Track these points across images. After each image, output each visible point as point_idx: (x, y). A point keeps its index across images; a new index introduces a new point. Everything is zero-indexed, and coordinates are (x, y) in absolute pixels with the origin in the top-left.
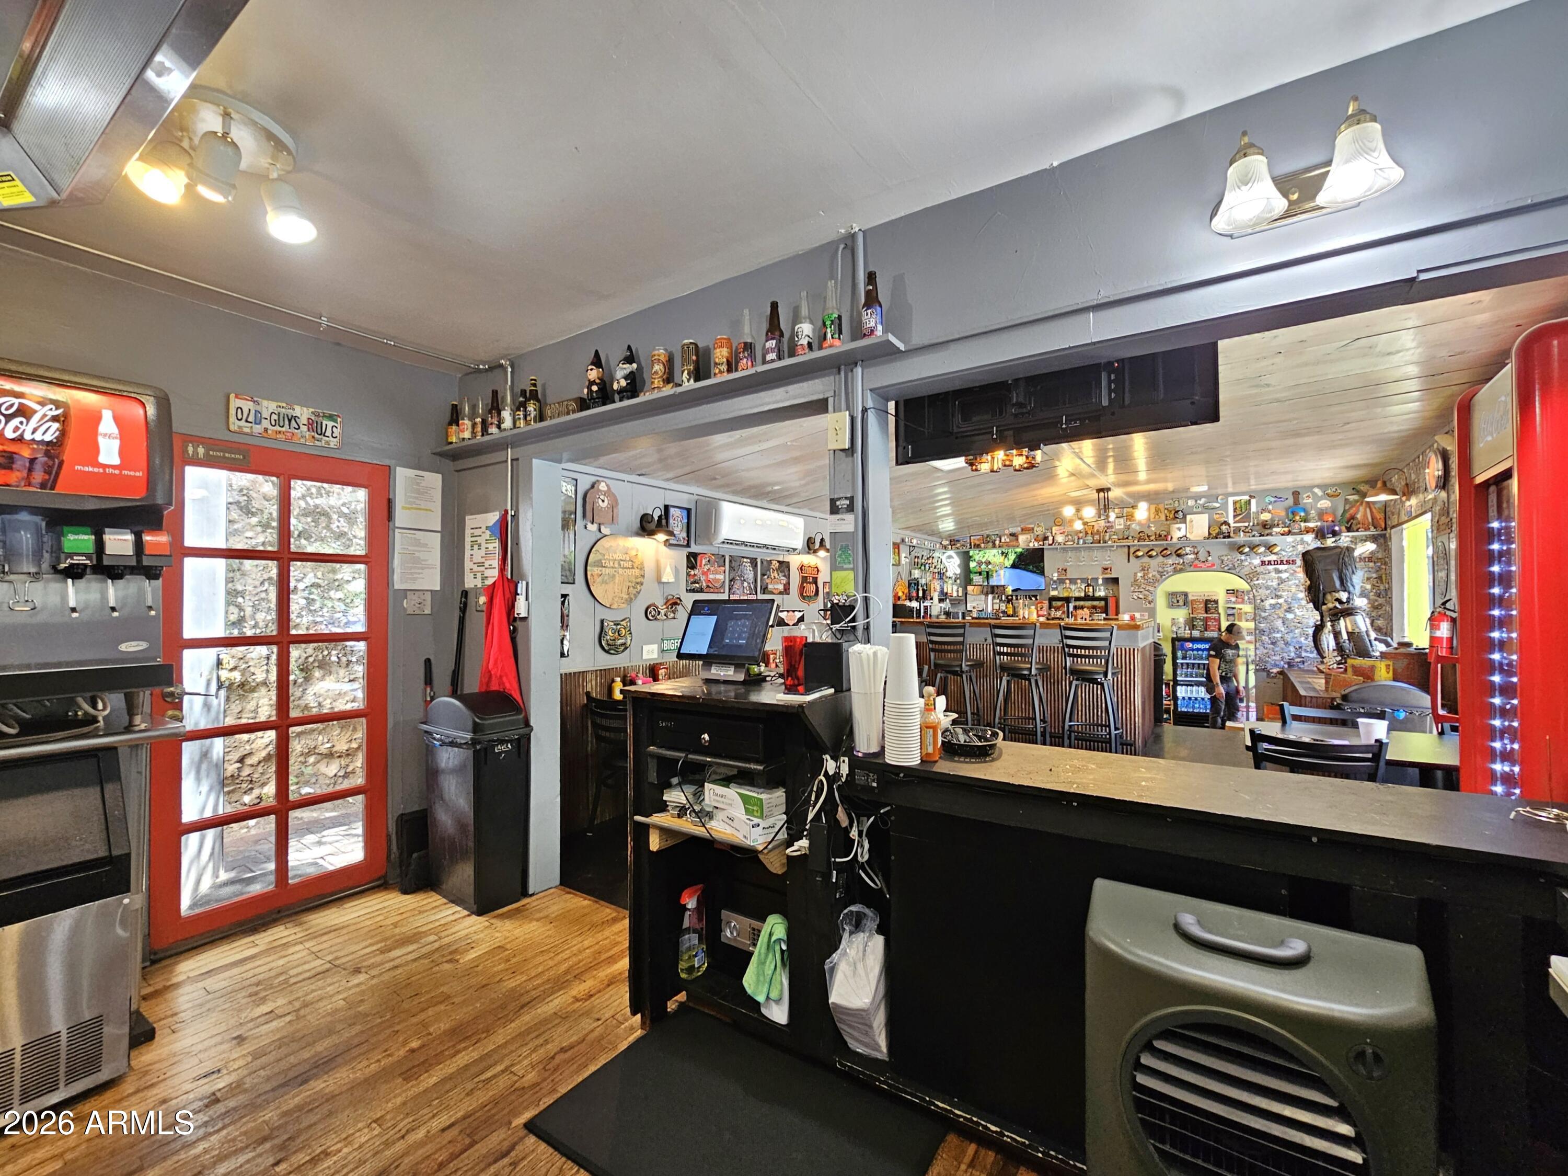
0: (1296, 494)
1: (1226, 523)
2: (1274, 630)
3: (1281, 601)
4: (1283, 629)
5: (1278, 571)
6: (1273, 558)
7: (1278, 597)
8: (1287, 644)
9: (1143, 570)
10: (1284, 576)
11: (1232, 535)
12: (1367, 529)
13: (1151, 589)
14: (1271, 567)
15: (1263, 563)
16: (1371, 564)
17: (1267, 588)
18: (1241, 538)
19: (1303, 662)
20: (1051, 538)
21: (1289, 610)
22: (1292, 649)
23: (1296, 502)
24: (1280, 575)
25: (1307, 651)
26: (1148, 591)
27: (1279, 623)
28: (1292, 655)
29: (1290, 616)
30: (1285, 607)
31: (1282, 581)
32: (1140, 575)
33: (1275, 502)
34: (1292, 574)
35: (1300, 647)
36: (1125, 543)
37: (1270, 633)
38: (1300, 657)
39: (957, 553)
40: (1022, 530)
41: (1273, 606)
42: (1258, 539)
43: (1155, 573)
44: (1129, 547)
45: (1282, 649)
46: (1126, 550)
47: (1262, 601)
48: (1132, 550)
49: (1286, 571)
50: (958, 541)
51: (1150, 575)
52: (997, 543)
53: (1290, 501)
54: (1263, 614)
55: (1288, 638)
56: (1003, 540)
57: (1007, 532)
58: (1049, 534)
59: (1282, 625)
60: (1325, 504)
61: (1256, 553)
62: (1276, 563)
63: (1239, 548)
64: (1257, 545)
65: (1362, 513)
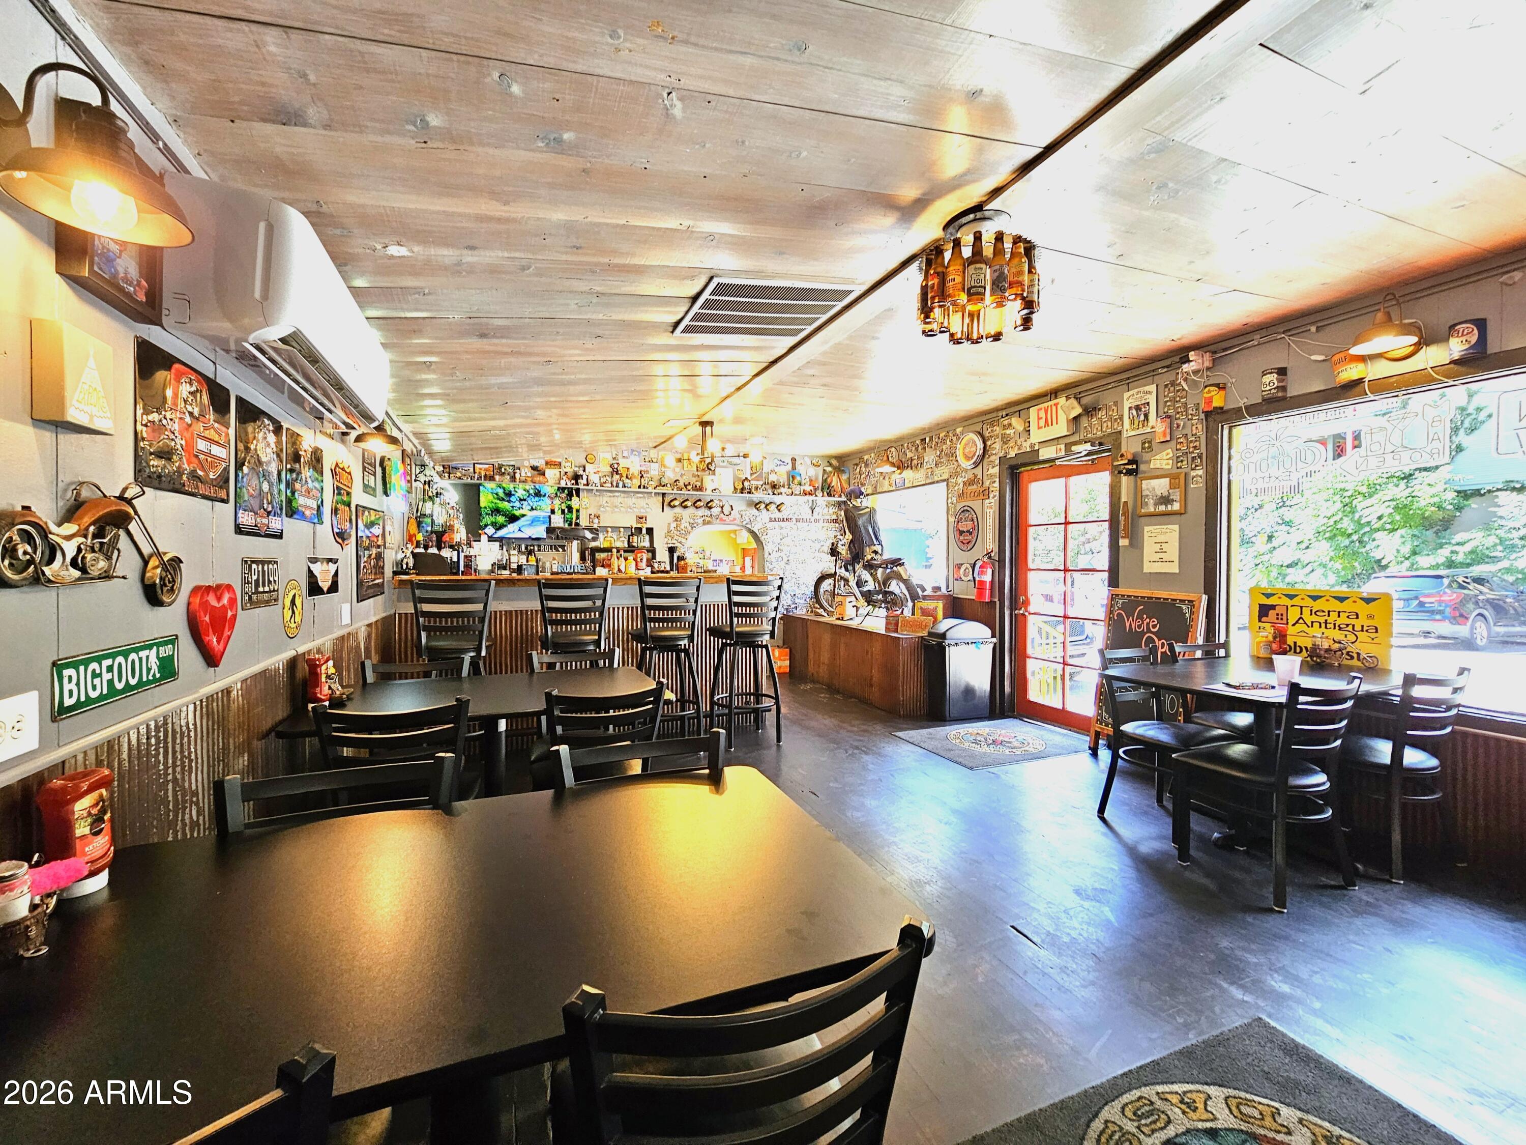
0: (794, 460)
1: (746, 478)
3: (782, 554)
5: (781, 528)
6: (777, 515)
7: (780, 551)
8: (786, 592)
9: (676, 520)
10: (785, 532)
11: (753, 490)
12: (840, 496)
13: (683, 540)
14: (776, 524)
15: (771, 520)
16: (837, 525)
17: (773, 543)
18: (757, 496)
19: (797, 608)
20: (585, 477)
22: (789, 597)
23: (794, 468)
24: (782, 531)
25: (798, 598)
26: (680, 543)
28: (789, 602)
30: (785, 559)
31: (783, 537)
32: (674, 525)
34: (790, 531)
36: (661, 490)
38: (795, 602)
39: (454, 485)
40: (547, 463)
41: (777, 559)
42: (767, 499)
43: (687, 525)
44: (664, 494)
46: (660, 498)
47: (769, 554)
48: (667, 500)
49: (786, 528)
50: (457, 468)
51: (682, 527)
52: (517, 476)
53: (790, 467)
54: (771, 567)
56: (523, 474)
57: (526, 463)
58: (581, 472)
61: (768, 510)
62: (779, 520)
63: (757, 504)
64: (771, 503)
65: (835, 481)
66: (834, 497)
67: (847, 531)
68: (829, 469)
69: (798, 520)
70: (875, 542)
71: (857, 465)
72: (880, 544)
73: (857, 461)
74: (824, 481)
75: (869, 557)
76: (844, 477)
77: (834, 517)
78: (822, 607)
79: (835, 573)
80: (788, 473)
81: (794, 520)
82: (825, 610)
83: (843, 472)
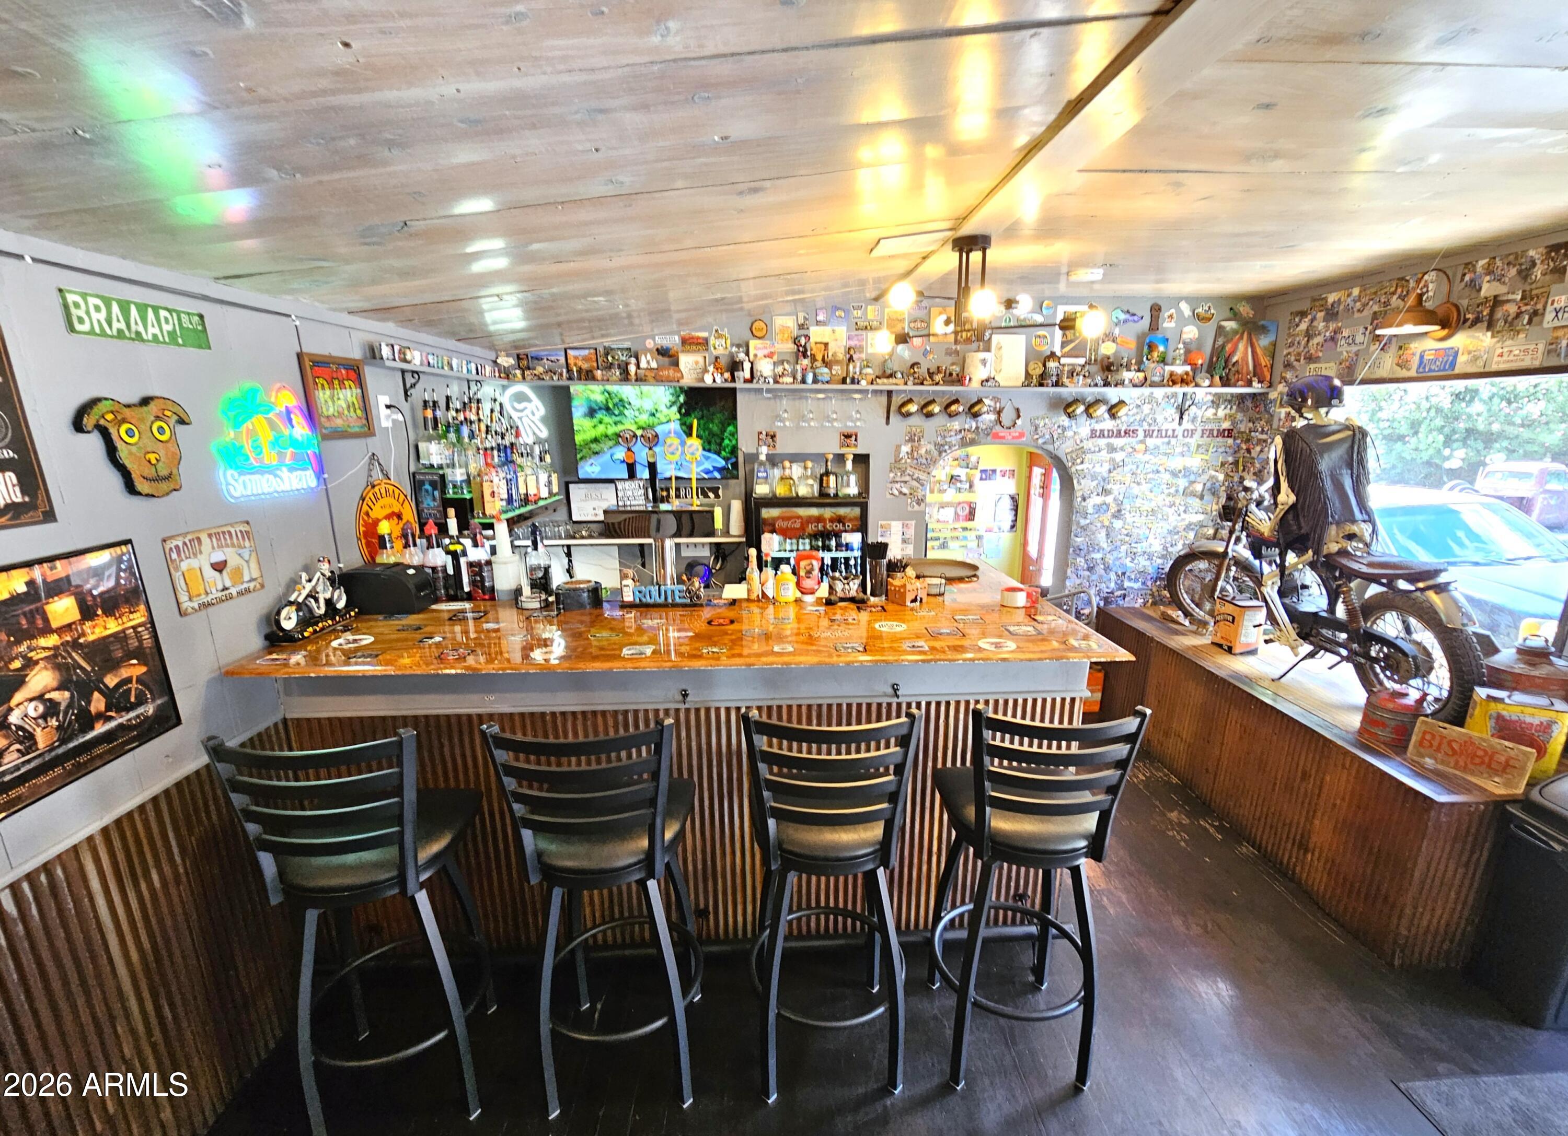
0: (1156, 310)
1: (1053, 355)
2: (1093, 547)
3: (1109, 499)
4: (1105, 545)
5: (1112, 449)
6: (1109, 424)
7: (1106, 492)
8: (1107, 569)
9: (911, 440)
10: (1119, 456)
11: (1065, 380)
12: (1249, 384)
13: (923, 476)
14: (1102, 442)
15: (1093, 434)
16: (1230, 441)
17: (1094, 478)
18: (1070, 390)
19: (1124, 596)
20: (747, 366)
21: (1118, 515)
22: (1113, 576)
23: (1154, 326)
24: (1113, 455)
25: (1130, 579)
26: (918, 480)
27: (1101, 536)
28: (1112, 585)
29: (1118, 524)
30: (1113, 508)
31: (1115, 466)
32: (905, 449)
33: (1125, 321)
34: (1129, 455)
35: (1124, 574)
36: (885, 385)
37: (1089, 552)
38: (1121, 587)
39: (538, 390)
40: (684, 341)
41: (1098, 508)
42: (1091, 393)
43: (931, 447)
44: (890, 393)
45: (1101, 577)
46: (884, 399)
47: (1084, 499)
48: (897, 401)
49: (1122, 449)
50: (538, 359)
51: (922, 451)
52: (632, 368)
53: (1146, 322)
54: (1083, 522)
55: (1110, 559)
56: (643, 364)
57: (650, 344)
58: (742, 356)
59: (1104, 539)
60: (1191, 332)
61: (1090, 416)
62: (1112, 434)
63: (1069, 405)
64: (1097, 402)
65: (1241, 353)
66: (1235, 386)
68: (1230, 325)
69: (1148, 434)
70: (1358, 515)
71: (1303, 314)
72: (1370, 520)
73: (1305, 306)
74: (1217, 352)
75: (1334, 548)
76: (1264, 341)
77: (1226, 425)
78: (1180, 607)
79: (1225, 553)
80: (1141, 338)
81: (1141, 434)
82: (1187, 614)
83: (1264, 330)
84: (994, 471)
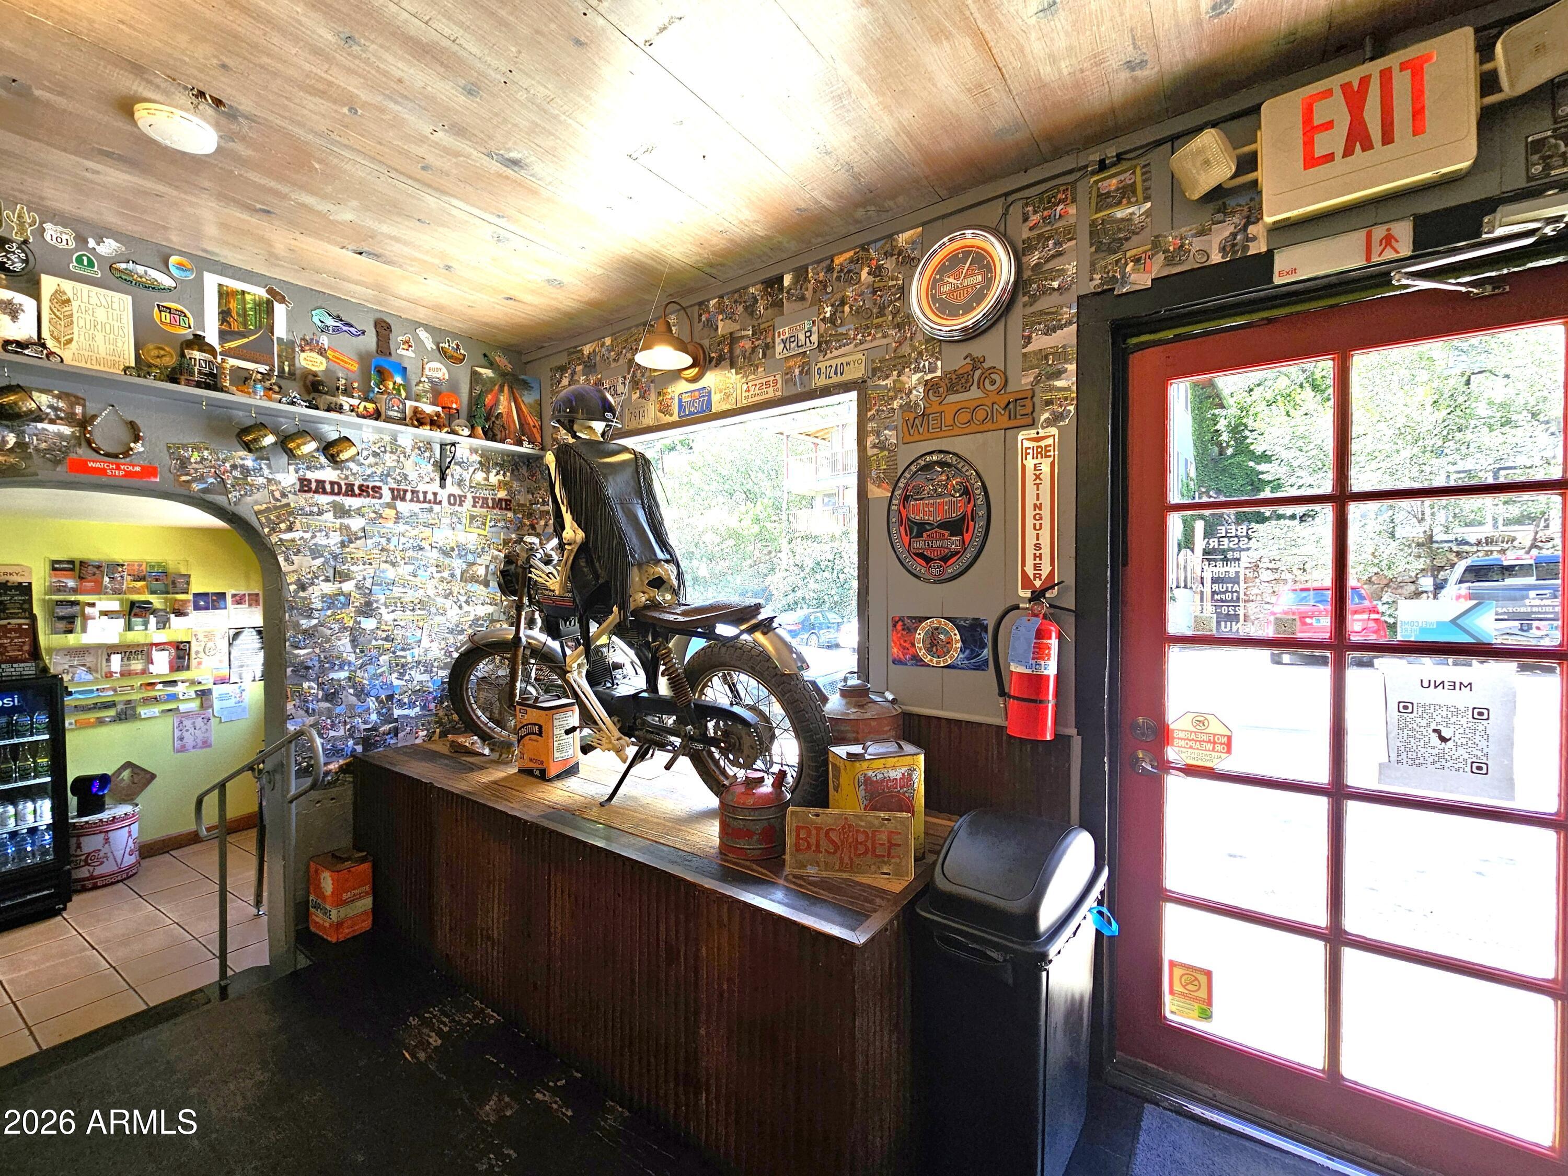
0: (383, 327)
1: (198, 342)
2: (331, 661)
3: (348, 586)
4: (352, 658)
5: (341, 512)
6: (329, 474)
7: (343, 576)
8: (361, 693)
10: (356, 524)
14: (324, 500)
15: (304, 485)
16: (510, 514)
17: (316, 552)
18: (243, 401)
19: (396, 732)
21: (367, 610)
22: (372, 703)
23: (384, 347)
24: (346, 521)
25: (401, 705)
27: (344, 644)
28: (374, 717)
29: (368, 624)
30: (358, 600)
31: (350, 538)
33: (336, 330)
34: (373, 521)
35: (390, 697)
37: (323, 671)
38: (388, 718)
41: (330, 601)
42: (286, 415)
45: (351, 707)
47: (303, 587)
49: (359, 512)
53: (370, 341)
54: (305, 623)
55: (363, 677)
59: (349, 649)
60: (438, 370)
61: (291, 454)
62: (336, 489)
63: (246, 430)
64: (304, 433)
65: (504, 405)
66: (502, 441)
67: (568, 518)
68: (487, 373)
69: (399, 495)
71: (562, 369)
72: (673, 560)
73: (562, 360)
74: (475, 401)
75: (642, 599)
76: (528, 398)
77: (502, 494)
78: (472, 727)
79: (517, 638)
80: (364, 359)
81: (387, 496)
82: (485, 737)
83: (526, 385)
84: (222, 595)
